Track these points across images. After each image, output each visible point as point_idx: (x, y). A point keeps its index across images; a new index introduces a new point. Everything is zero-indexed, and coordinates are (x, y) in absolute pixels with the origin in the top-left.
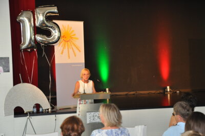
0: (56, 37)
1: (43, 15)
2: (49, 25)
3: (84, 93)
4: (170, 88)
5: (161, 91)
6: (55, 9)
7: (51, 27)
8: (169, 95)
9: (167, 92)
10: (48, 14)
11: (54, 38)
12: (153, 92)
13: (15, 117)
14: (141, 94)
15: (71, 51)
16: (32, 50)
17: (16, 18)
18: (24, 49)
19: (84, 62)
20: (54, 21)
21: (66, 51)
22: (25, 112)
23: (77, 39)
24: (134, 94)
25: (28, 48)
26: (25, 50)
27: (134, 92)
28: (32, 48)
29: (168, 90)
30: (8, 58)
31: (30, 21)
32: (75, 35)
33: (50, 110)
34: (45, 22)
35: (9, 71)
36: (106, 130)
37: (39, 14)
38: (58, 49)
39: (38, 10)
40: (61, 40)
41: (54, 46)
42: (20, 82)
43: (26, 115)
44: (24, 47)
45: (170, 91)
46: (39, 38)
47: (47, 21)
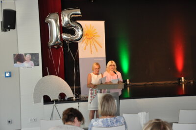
0: (80, 35)
1: (68, 17)
2: (73, 25)
3: (101, 84)
4: (184, 79)
5: (177, 82)
6: (78, 12)
7: (75, 27)
8: (183, 85)
9: (182, 82)
10: (72, 16)
11: (77, 36)
12: (169, 82)
13: (44, 104)
14: (159, 84)
15: (93, 47)
16: (59, 47)
17: (45, 20)
18: (51, 46)
19: (105, 56)
20: (78, 21)
21: (88, 47)
22: (52, 100)
23: (99, 36)
24: (152, 84)
25: (55, 45)
26: (53, 47)
27: (152, 83)
28: (58, 45)
29: (183, 81)
30: (38, 54)
31: (56, 22)
32: (96, 33)
33: (74, 98)
34: (70, 22)
35: (38, 65)
36: (102, 119)
37: (65, 15)
38: (81, 46)
39: (63, 12)
40: (84, 37)
41: (77, 43)
42: (47, 75)
43: (52, 102)
44: (51, 44)
45: (184, 82)
46: (64, 36)
47: (71, 22)
